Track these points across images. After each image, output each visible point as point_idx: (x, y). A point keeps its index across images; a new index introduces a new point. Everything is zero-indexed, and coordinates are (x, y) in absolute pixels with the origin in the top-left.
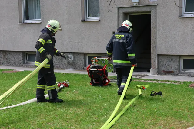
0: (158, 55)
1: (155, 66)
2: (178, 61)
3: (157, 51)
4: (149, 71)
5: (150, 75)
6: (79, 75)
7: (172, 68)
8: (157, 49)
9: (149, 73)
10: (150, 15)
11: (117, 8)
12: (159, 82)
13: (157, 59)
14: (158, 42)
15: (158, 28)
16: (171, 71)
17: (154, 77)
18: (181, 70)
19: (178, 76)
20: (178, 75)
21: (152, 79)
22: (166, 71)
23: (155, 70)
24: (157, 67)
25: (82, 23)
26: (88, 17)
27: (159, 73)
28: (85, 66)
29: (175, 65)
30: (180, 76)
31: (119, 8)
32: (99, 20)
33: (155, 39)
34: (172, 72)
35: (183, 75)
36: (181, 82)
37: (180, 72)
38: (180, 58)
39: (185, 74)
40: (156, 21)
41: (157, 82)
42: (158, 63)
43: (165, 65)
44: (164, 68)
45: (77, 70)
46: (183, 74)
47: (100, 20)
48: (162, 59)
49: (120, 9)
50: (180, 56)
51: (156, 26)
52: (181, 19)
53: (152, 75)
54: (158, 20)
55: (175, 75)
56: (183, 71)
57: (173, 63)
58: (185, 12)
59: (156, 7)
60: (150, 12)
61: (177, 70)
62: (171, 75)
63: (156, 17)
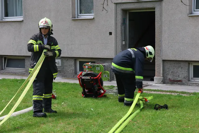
0: (164, 61)
1: (160, 73)
2: (187, 68)
4: (153, 80)
5: (154, 84)
6: (69, 84)
7: (180, 77)
8: (162, 54)
9: (152, 82)
10: (154, 13)
11: (114, 4)
12: (164, 93)
13: (162, 65)
14: (163, 45)
15: (163, 29)
16: (178, 80)
17: (159, 87)
18: (190, 78)
20: (187, 85)
21: (156, 90)
22: (172, 79)
23: (160, 78)
24: (161, 75)
25: (73, 21)
26: (79, 15)
27: (164, 82)
28: (76, 74)
29: (183, 73)
30: (189, 85)
31: (116, 4)
32: (93, 18)
34: (180, 81)
35: (192, 85)
36: (190, 94)
37: (189, 81)
38: (189, 64)
39: (197, 83)
40: (161, 19)
41: (162, 93)
42: (163, 70)
43: (172, 72)
44: (170, 77)
45: (66, 78)
46: (193, 83)
47: (94, 18)
48: (168, 65)
49: (118, 5)
50: (189, 62)
51: (161, 26)
52: (190, 18)
53: (156, 84)
54: (163, 18)
55: (183, 84)
56: (193, 80)
57: (181, 70)
58: (195, 10)
59: (161, 3)
60: (154, 9)
61: (186, 78)
62: (179, 84)
63: (161, 15)
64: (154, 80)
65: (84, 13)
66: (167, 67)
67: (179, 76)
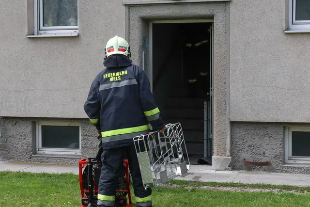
0: (233, 124)
1: (225, 149)
3: (230, 112)
4: (210, 164)
5: (213, 172)
7: (266, 155)
8: (230, 108)
9: (208, 167)
10: (211, 24)
11: (124, 7)
13: (229, 132)
14: (232, 91)
15: (231, 58)
16: (263, 161)
18: (286, 158)
19: (281, 174)
20: (281, 172)
22: (251, 160)
23: (225, 159)
24: (228, 153)
25: (29, 41)
26: (42, 27)
27: (233, 167)
28: (35, 153)
29: (274, 147)
30: (286, 172)
31: (129, 6)
32: (76, 35)
33: (225, 83)
34: (267, 164)
35: (293, 170)
37: (285, 163)
38: (284, 128)
39: (301, 168)
40: (227, 39)
42: (232, 142)
43: (249, 146)
44: (246, 155)
46: (295, 168)
47: (78, 35)
48: (241, 133)
49: (131, 8)
50: (285, 125)
51: (227, 51)
53: (218, 172)
54: (231, 37)
55: (273, 170)
56: (292, 162)
57: (268, 141)
58: (295, 21)
59: (228, 6)
60: (212, 17)
61: (279, 158)
62: (265, 170)
63: (227, 31)
64: (213, 163)
65: (51, 24)
66: (239, 135)
67: (264, 153)
